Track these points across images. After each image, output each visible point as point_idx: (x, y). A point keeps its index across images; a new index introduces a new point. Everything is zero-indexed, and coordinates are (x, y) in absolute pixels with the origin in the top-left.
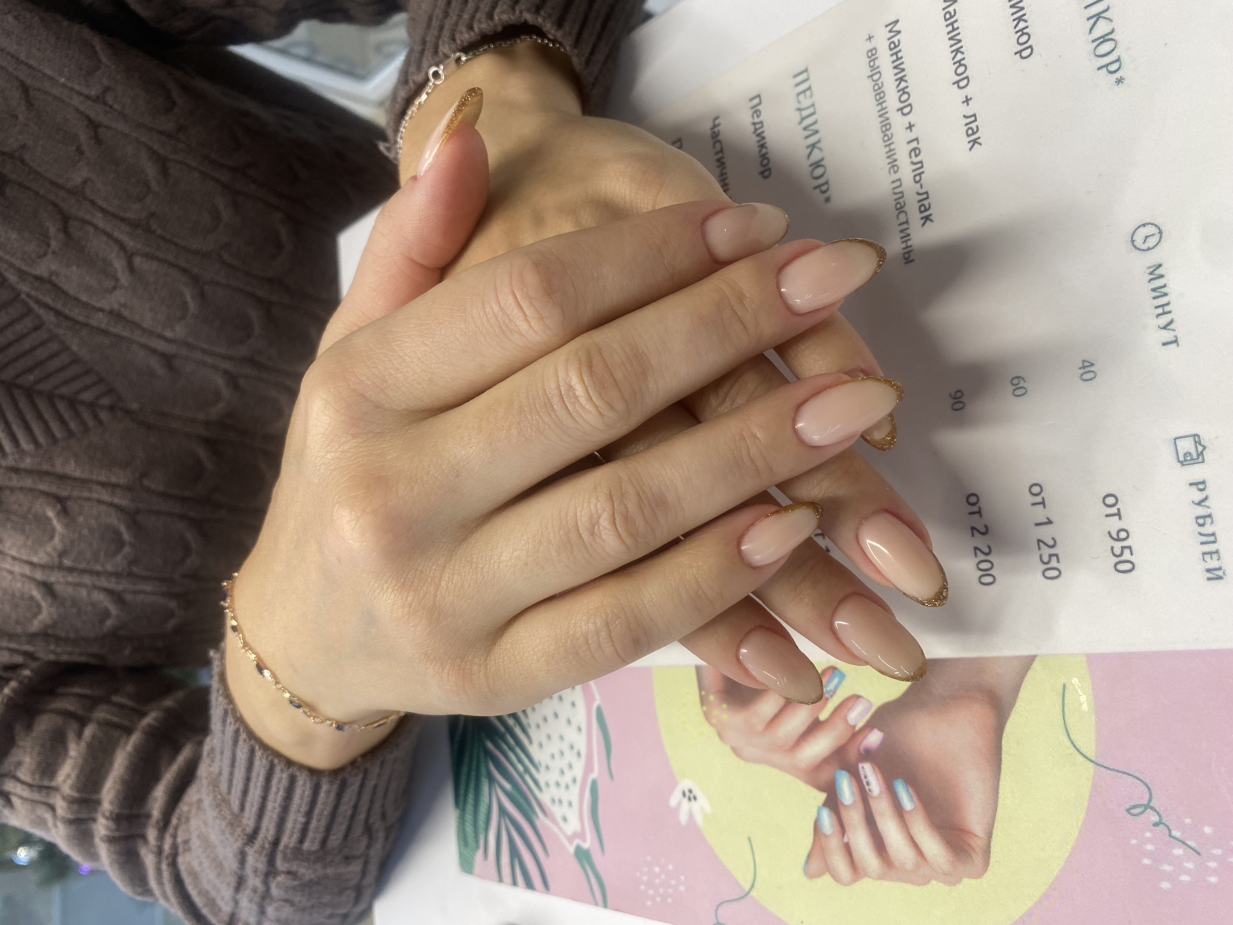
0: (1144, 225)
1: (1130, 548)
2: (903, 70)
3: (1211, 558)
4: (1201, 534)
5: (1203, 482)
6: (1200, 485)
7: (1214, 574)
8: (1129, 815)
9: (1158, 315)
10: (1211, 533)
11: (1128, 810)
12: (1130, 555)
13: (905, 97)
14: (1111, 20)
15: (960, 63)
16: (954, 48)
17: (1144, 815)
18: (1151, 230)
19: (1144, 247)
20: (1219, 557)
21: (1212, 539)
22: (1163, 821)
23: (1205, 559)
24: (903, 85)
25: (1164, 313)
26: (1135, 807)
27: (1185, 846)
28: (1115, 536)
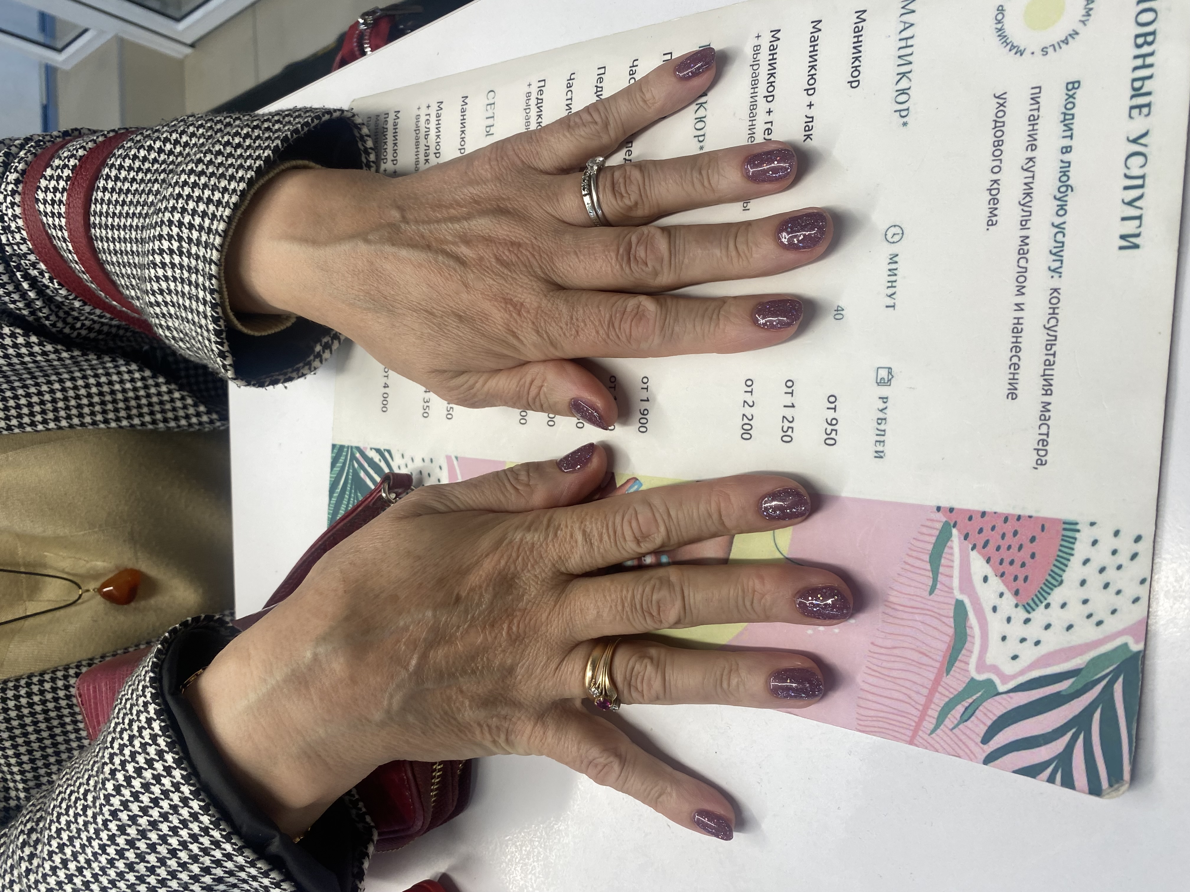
0: (895, 226)
1: (836, 431)
2: (775, 68)
3: (880, 444)
4: (878, 429)
5: (887, 398)
6: (884, 399)
7: (879, 454)
9: (888, 287)
10: (883, 429)
12: (835, 435)
13: (771, 89)
14: (910, 80)
15: (812, 76)
16: (811, 64)
18: (897, 230)
19: (891, 240)
20: (884, 444)
21: (883, 433)
23: (876, 445)
24: (772, 79)
25: (892, 287)
28: (829, 422)
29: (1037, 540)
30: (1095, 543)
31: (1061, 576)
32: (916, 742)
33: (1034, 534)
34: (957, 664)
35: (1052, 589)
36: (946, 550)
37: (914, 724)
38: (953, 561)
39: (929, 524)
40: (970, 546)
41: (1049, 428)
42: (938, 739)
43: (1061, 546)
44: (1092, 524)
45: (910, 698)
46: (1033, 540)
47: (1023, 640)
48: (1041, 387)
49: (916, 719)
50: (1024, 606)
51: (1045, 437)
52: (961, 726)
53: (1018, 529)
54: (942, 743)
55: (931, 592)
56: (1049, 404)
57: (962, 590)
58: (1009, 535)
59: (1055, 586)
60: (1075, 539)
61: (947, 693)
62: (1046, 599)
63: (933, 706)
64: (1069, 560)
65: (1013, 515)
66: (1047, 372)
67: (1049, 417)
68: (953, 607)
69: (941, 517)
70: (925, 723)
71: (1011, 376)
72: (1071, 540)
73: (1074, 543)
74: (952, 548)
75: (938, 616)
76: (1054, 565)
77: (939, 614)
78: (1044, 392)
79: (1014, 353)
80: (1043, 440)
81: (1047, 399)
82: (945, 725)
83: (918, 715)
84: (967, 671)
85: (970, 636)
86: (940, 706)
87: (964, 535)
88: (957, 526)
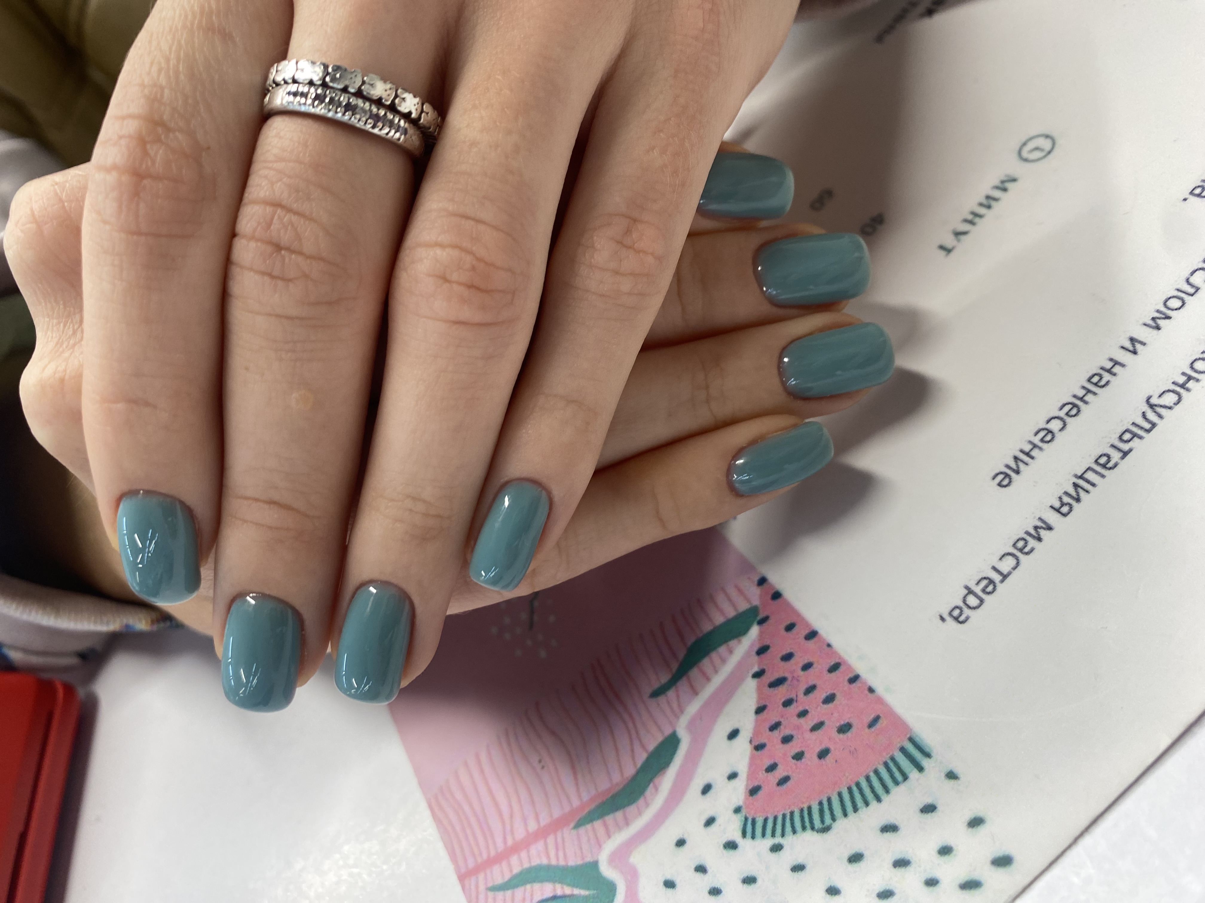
0: (1046, 136)
9: (963, 220)
18: (1046, 145)
19: (1026, 155)
25: (970, 222)
29: (849, 734)
30: (929, 809)
31: (834, 819)
32: (467, 882)
33: (854, 722)
34: (598, 824)
35: (804, 828)
36: (722, 649)
37: (485, 856)
38: (716, 671)
39: (734, 595)
40: (756, 669)
41: (1015, 568)
43: (876, 772)
44: (951, 776)
45: (511, 816)
46: (845, 728)
47: (701, 869)
48: (1060, 493)
49: (493, 853)
50: (746, 819)
51: (997, 578)
53: (839, 696)
55: (655, 694)
56: (1050, 528)
57: (692, 723)
58: (820, 694)
59: (813, 828)
60: (905, 778)
61: (552, 853)
62: (783, 835)
63: (523, 854)
64: (867, 804)
65: (849, 668)
66: (1090, 476)
67: (1032, 550)
68: (660, 739)
69: (755, 596)
70: (496, 869)
71: (1027, 447)
72: (898, 775)
73: (896, 783)
74: (731, 652)
75: (634, 735)
76: (840, 795)
78: (1057, 504)
79: (1062, 414)
80: (991, 582)
81: (1052, 518)
82: (513, 895)
83: (499, 850)
84: (600, 846)
85: (645, 798)
86: (530, 862)
87: (761, 645)
88: (765, 625)
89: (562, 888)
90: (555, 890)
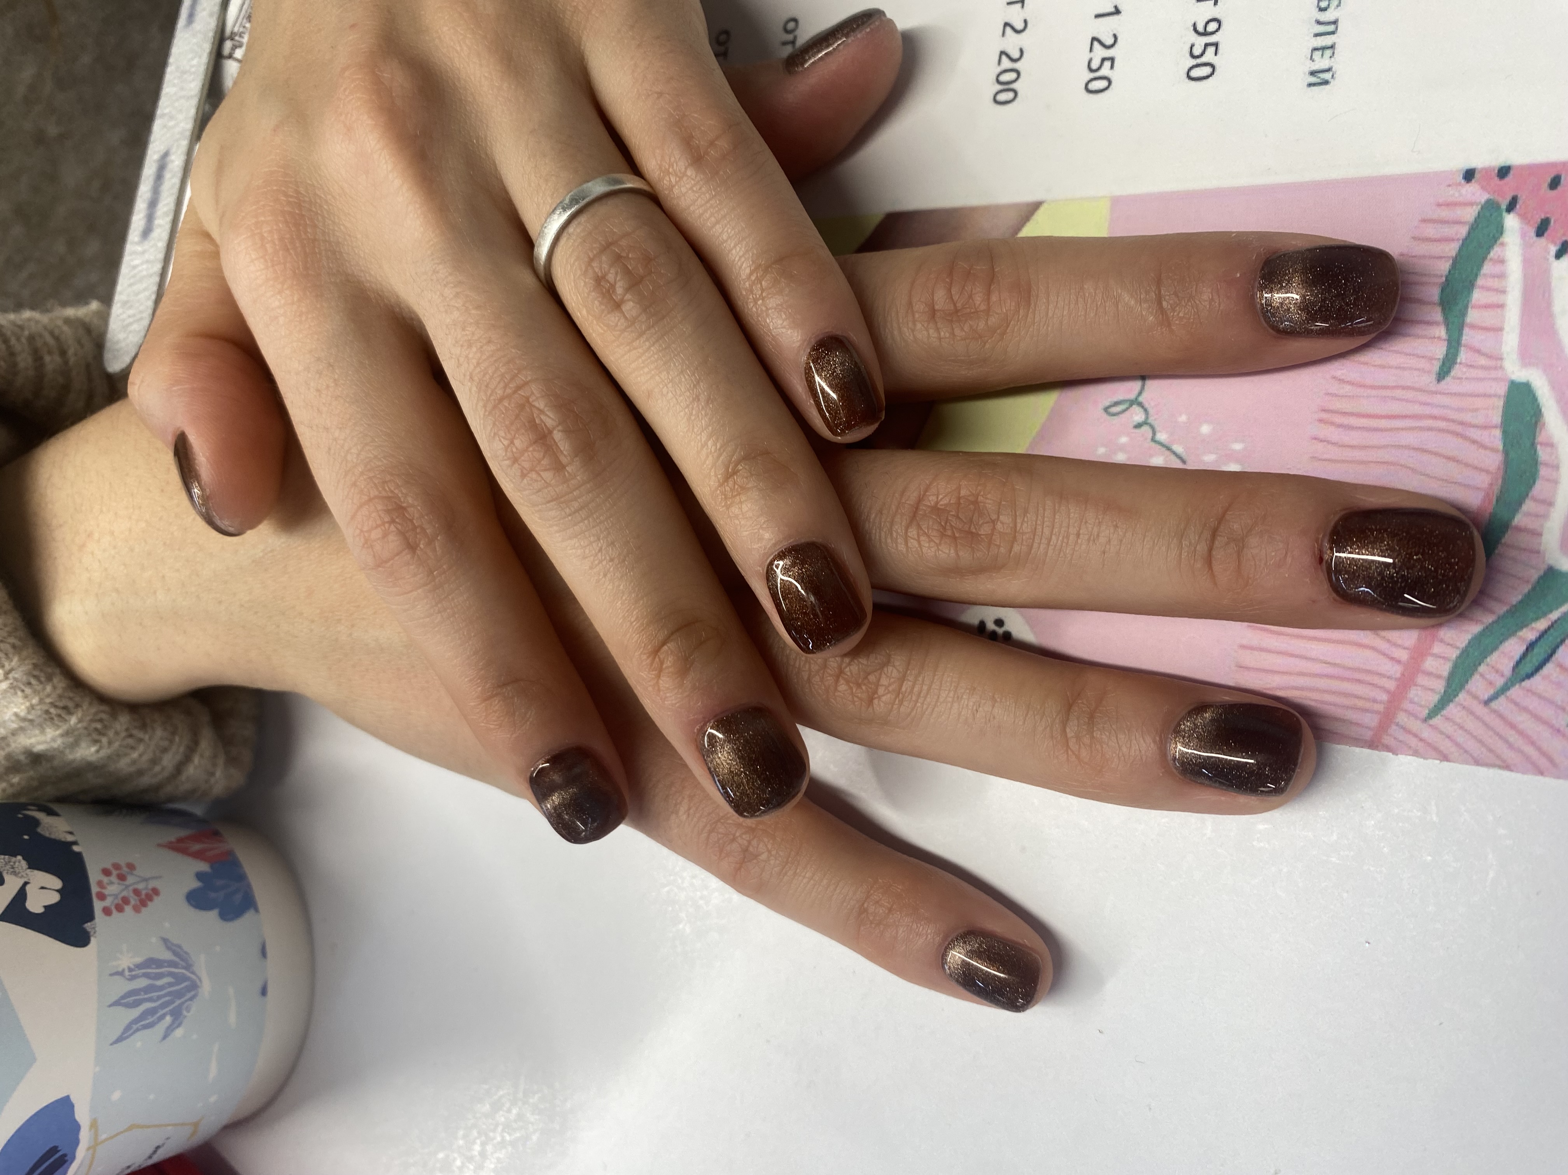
1: (1216, 45)
3: (1322, 55)
4: (1319, 22)
7: (1319, 77)
8: (1105, 415)
10: (1333, 21)
11: (1106, 409)
12: (1214, 54)
17: (1127, 413)
20: (1333, 53)
21: (1331, 28)
22: (1149, 421)
23: (1313, 57)
26: (1116, 404)
27: (1168, 453)
28: (1200, 28)
32: (1387, 740)
36: (1487, 268)
37: (1384, 697)
38: (1504, 292)
39: (1444, 213)
40: (1553, 249)
42: (1448, 728)
49: (1391, 685)
52: (1515, 692)
54: (1461, 738)
55: (1443, 373)
57: (1526, 357)
61: (1478, 613)
63: (1437, 649)
68: (1500, 403)
69: (1476, 193)
70: (1414, 693)
74: (1502, 261)
75: (1459, 429)
77: (1462, 423)
82: (1469, 693)
83: (1398, 675)
84: (1538, 552)
85: (1546, 465)
86: (1458, 648)
87: (1537, 226)
88: (1518, 206)
89: (1533, 629)
90: (1522, 639)
